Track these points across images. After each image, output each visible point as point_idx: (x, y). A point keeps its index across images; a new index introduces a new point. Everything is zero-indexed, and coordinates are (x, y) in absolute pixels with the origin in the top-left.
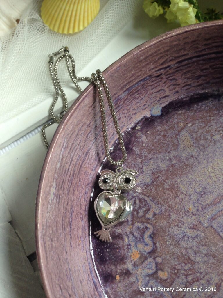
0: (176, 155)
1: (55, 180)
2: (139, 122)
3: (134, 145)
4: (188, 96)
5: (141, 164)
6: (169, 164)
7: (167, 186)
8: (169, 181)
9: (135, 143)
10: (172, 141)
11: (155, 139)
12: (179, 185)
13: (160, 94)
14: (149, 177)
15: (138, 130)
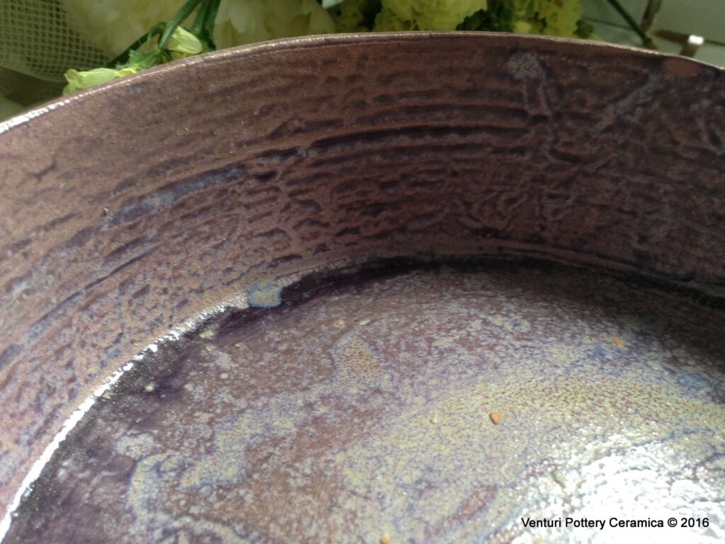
0: (327, 393)
2: (209, 319)
3: (189, 378)
4: (355, 265)
5: (207, 427)
6: (306, 419)
7: (299, 481)
8: (306, 466)
9: (192, 374)
10: (315, 362)
11: (261, 359)
12: (341, 471)
13: (275, 243)
14: (233, 460)
15: (207, 341)
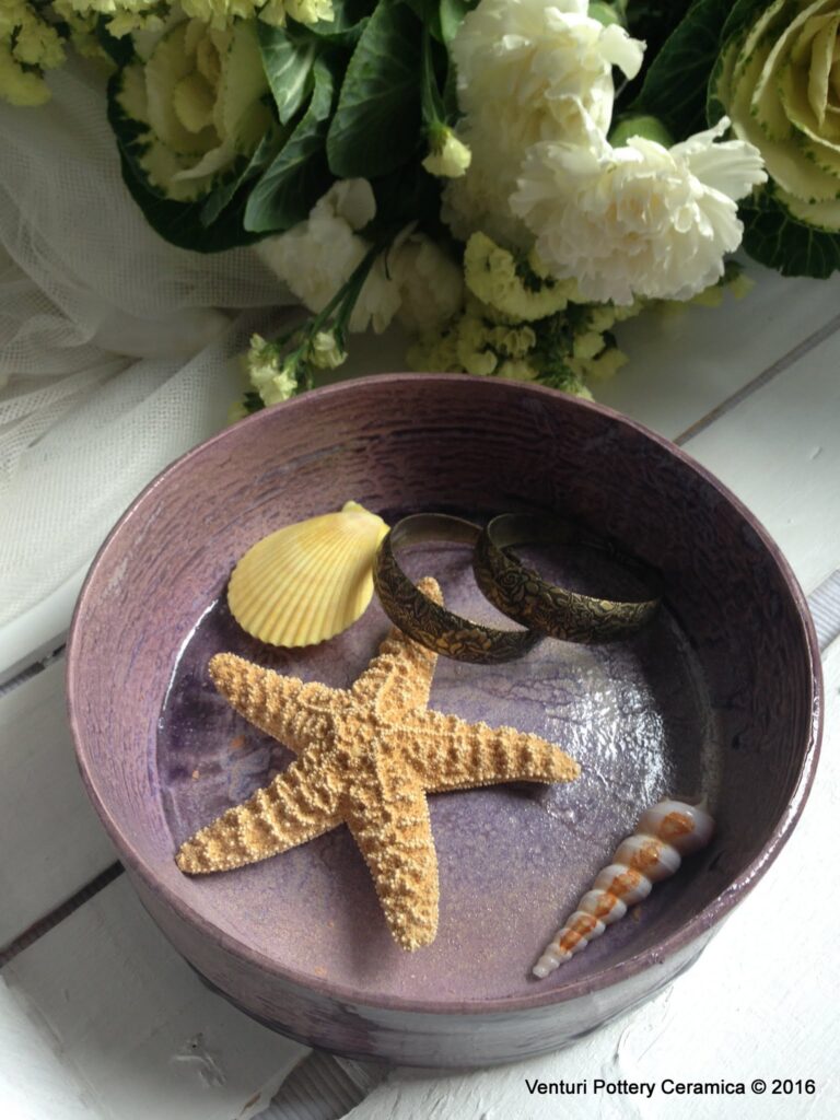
1: (126, 560)
13: (365, 488)
